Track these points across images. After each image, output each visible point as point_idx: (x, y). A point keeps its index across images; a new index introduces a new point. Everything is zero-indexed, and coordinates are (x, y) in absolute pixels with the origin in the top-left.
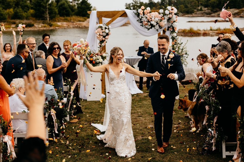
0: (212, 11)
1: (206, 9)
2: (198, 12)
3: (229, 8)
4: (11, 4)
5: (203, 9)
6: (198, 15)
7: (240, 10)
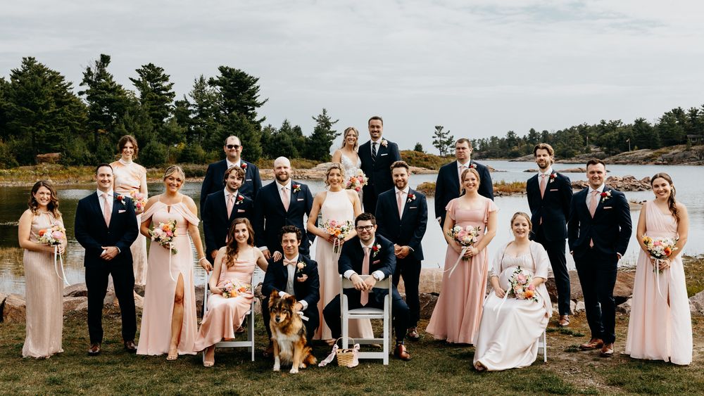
0: (606, 152)
1: (598, 149)
2: (582, 156)
3: (636, 147)
4: (179, 136)
5: (592, 149)
6: (581, 160)
7: (656, 151)
